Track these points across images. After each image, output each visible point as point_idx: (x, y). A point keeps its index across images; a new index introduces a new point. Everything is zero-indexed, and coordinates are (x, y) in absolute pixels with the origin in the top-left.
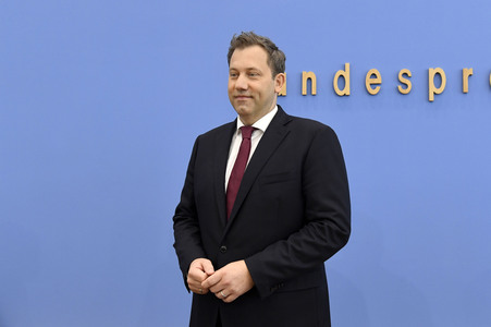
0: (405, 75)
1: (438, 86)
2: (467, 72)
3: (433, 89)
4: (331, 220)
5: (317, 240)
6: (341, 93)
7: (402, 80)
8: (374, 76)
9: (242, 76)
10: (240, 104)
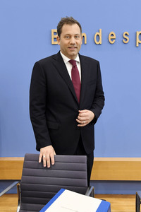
0: (126, 34)
3: (138, 41)
6: (98, 43)
7: (125, 37)
8: (112, 35)
9: (73, 38)
10: (72, 51)
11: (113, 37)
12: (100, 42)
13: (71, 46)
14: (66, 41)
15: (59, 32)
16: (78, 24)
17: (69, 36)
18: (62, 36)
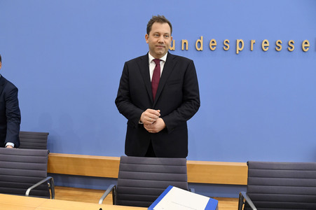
0: (227, 42)
1: (241, 47)
2: (253, 41)
3: (238, 48)
4: (194, 100)
5: (190, 109)
6: (199, 49)
7: (226, 44)
8: (213, 42)
9: (162, 36)
10: (159, 49)
11: (214, 44)
12: (201, 48)
13: (158, 44)
14: (155, 40)
15: (149, 30)
16: (169, 24)
17: (158, 35)
18: (151, 33)
